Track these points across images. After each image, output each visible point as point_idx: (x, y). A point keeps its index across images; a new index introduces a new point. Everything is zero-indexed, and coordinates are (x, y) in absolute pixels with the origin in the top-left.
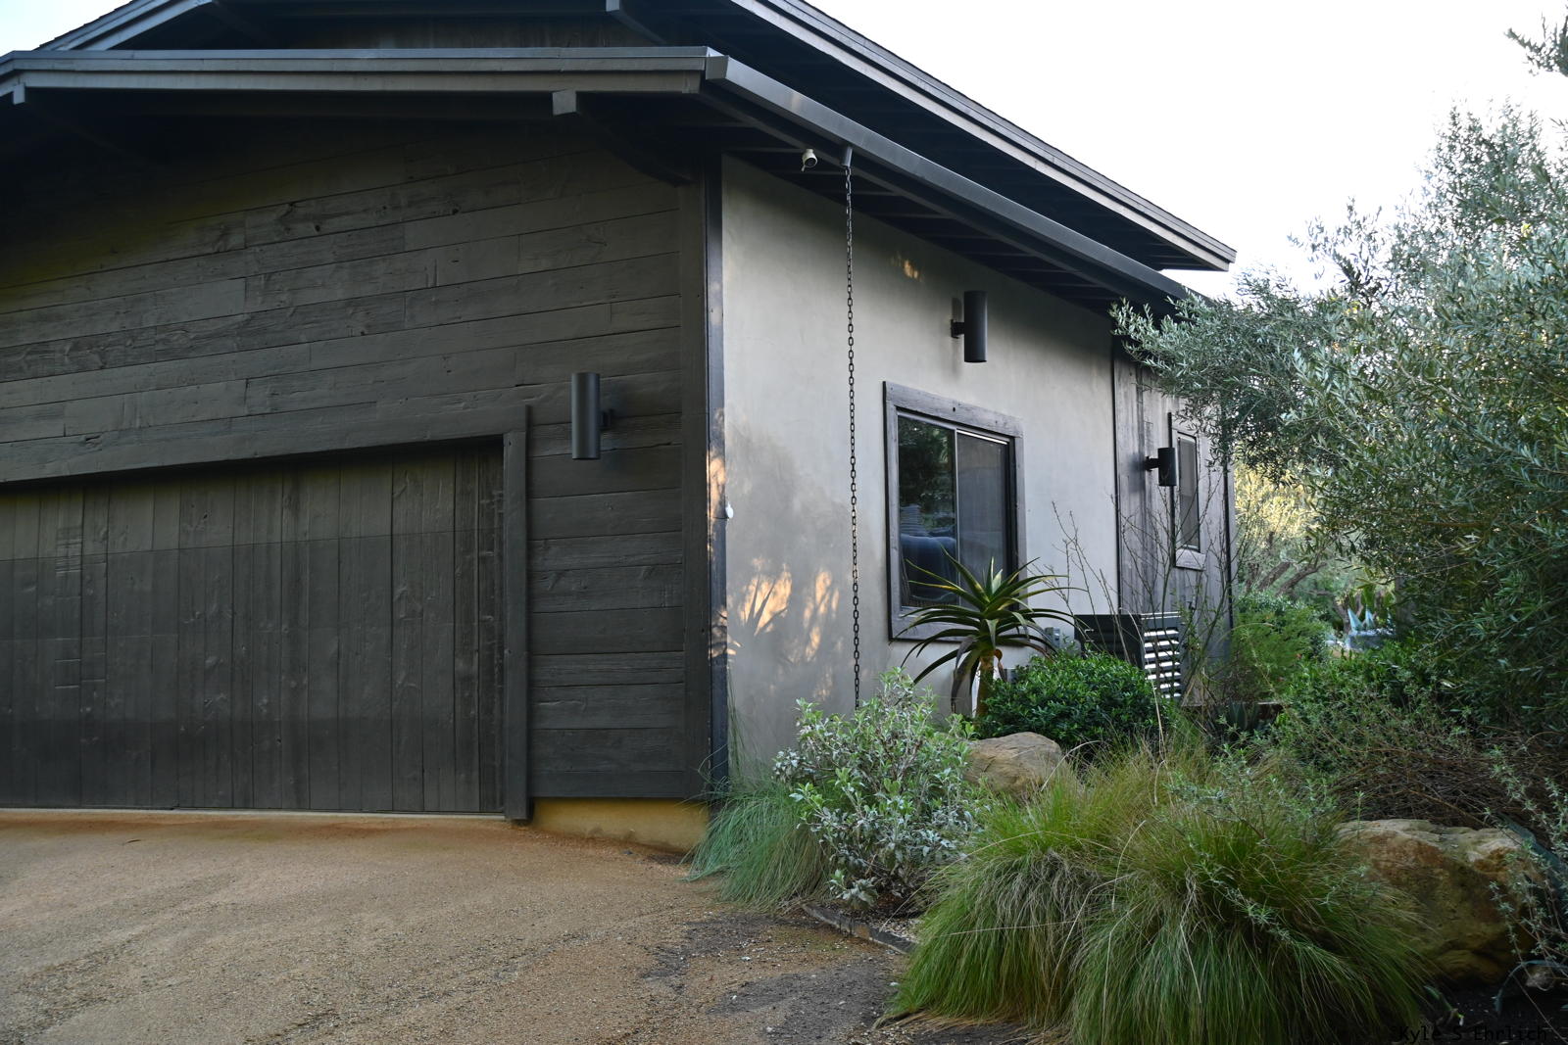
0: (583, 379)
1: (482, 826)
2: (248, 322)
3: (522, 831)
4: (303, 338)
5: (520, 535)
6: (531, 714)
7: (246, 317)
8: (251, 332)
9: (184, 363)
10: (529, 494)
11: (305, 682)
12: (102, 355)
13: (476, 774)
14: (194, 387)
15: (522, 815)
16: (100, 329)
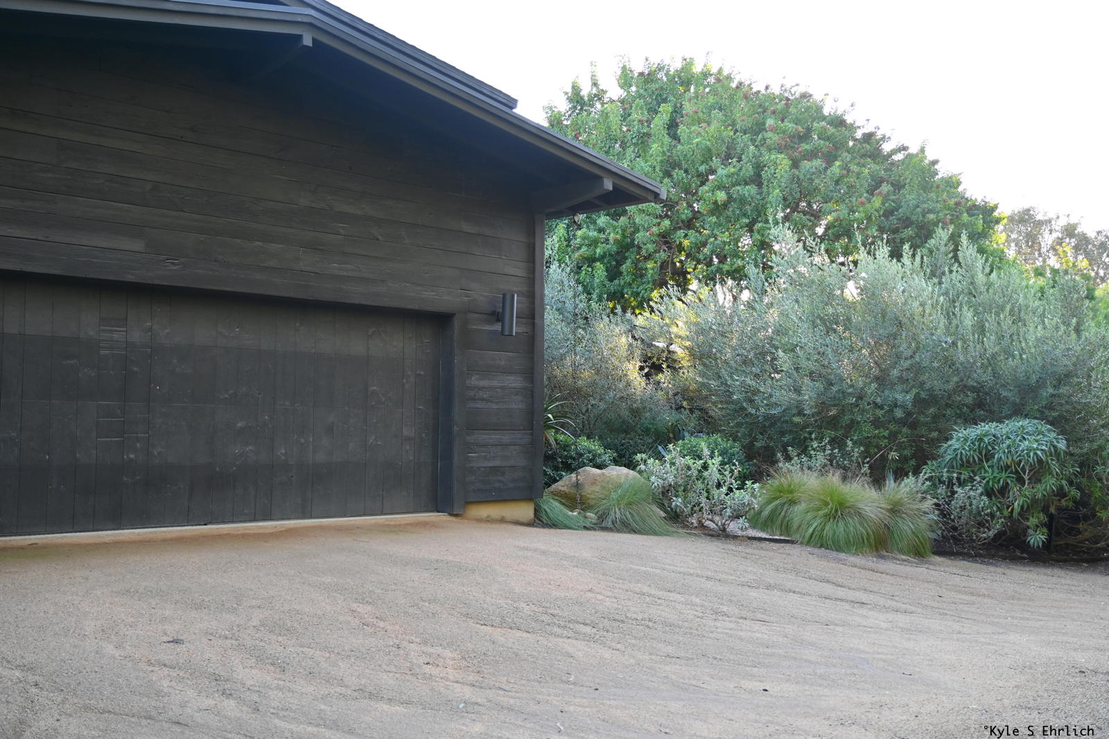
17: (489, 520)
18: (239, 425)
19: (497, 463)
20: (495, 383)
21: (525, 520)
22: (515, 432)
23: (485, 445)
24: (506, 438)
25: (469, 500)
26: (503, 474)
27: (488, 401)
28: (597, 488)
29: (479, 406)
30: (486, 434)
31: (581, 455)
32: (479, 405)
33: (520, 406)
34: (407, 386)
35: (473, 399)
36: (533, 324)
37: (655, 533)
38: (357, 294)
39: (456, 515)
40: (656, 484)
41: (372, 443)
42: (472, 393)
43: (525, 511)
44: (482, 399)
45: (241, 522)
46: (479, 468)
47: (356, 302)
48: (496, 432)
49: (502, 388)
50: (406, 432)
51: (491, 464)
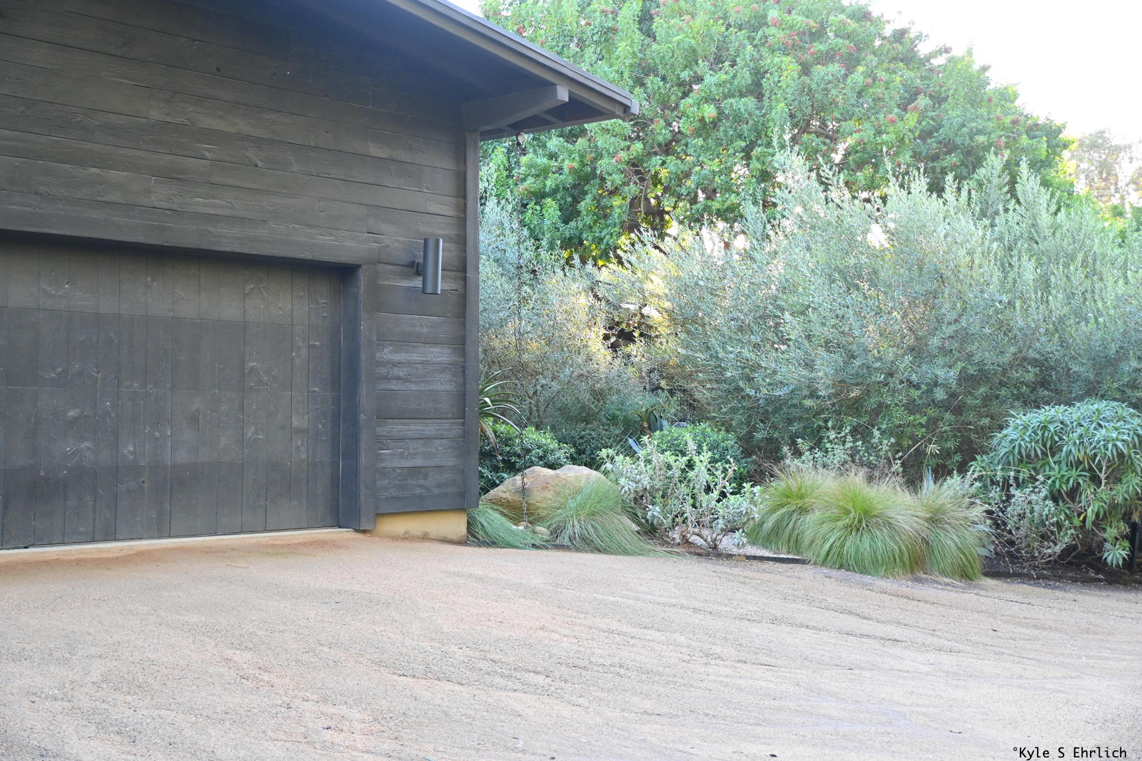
3: (370, 537)
4: (206, 154)
5: (373, 337)
6: (376, 458)
7: (151, 122)
10: (377, 310)
11: (168, 433)
15: (371, 526)
17: (407, 538)
18: (71, 413)
19: (418, 462)
20: (414, 357)
21: (455, 537)
22: (440, 421)
23: (403, 439)
24: (429, 428)
25: (379, 512)
26: (426, 477)
27: (405, 380)
28: (549, 495)
29: (395, 388)
30: (403, 424)
31: (528, 451)
32: (394, 386)
33: (448, 387)
34: (297, 361)
35: (386, 378)
36: (465, 279)
37: (626, 552)
38: (229, 239)
39: (364, 532)
40: (626, 488)
41: (251, 437)
42: (383, 371)
43: (455, 525)
44: (398, 378)
45: (74, 543)
46: (393, 469)
47: (228, 249)
48: (416, 421)
49: (423, 363)
50: (296, 422)
51: (409, 464)
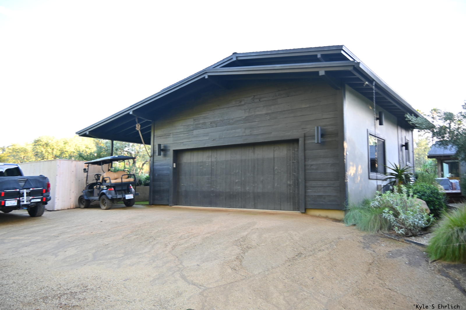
0: (318, 128)
1: (295, 213)
2: (245, 118)
3: (304, 215)
4: (257, 121)
5: (303, 158)
6: (305, 192)
7: (245, 117)
8: (246, 120)
9: (233, 126)
10: (305, 150)
11: (256, 185)
12: (216, 125)
13: (292, 203)
14: (234, 130)
15: (304, 211)
16: (216, 120)
17: (319, 217)
19: (321, 194)
20: (319, 162)
21: (339, 219)
22: (330, 181)
24: (325, 183)
25: (307, 208)
26: (324, 198)
27: (317, 169)
29: (311, 172)
30: (315, 182)
33: (333, 171)
35: (309, 169)
36: (338, 136)
39: (302, 213)
44: (313, 169)
46: (312, 195)
48: (320, 181)
49: (322, 164)
51: (318, 194)
